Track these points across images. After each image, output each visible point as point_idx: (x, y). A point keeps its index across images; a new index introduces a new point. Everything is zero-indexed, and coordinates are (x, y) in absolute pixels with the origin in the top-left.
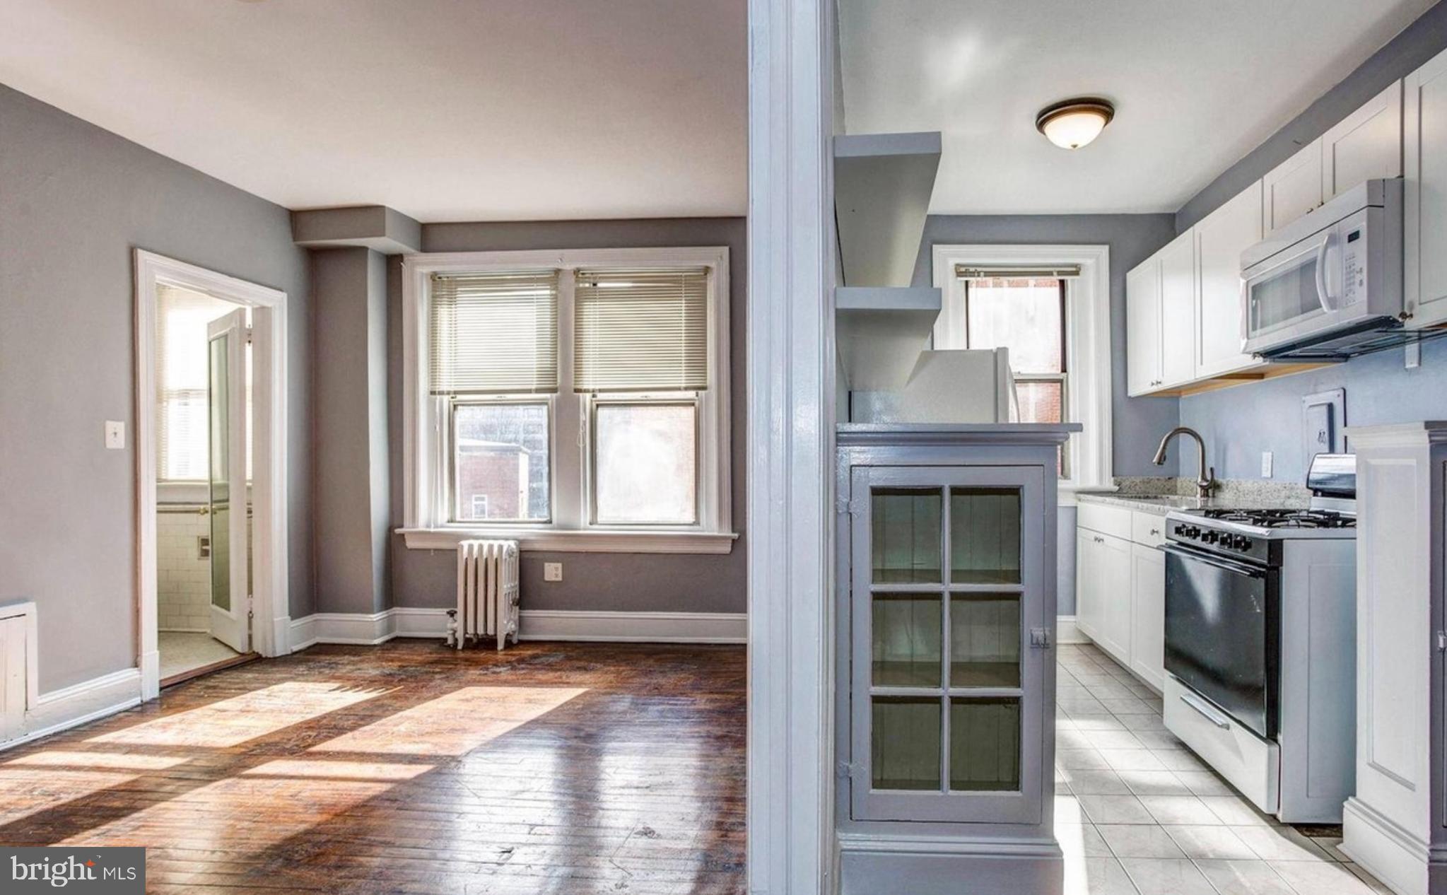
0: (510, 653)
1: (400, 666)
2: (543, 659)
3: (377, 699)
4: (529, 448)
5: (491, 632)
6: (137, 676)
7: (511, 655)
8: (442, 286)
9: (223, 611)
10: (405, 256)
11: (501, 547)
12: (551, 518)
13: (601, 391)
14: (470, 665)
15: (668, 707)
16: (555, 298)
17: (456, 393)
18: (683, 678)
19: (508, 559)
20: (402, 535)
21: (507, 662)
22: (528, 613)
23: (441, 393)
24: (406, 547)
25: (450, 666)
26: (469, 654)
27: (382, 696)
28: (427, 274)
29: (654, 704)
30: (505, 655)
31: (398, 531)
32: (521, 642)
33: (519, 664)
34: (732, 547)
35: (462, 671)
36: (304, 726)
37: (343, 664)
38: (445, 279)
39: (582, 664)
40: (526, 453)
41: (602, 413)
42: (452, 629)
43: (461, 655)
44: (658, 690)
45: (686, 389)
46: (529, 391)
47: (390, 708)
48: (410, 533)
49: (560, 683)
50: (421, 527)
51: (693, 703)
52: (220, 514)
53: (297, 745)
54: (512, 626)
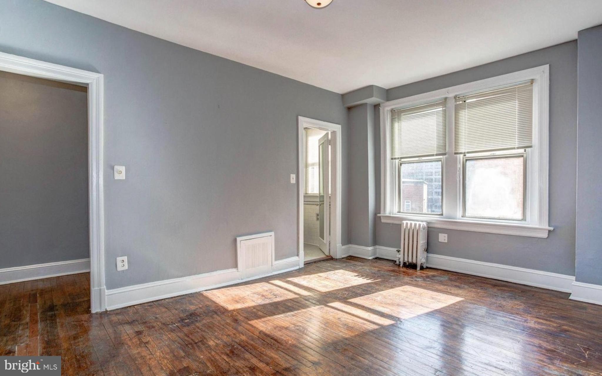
0: (423, 272)
1: (378, 270)
2: (438, 278)
3: (370, 283)
4: (427, 182)
5: (414, 261)
6: (298, 259)
7: (423, 273)
8: (396, 114)
9: (322, 239)
10: (381, 104)
11: (420, 225)
12: (442, 213)
13: (468, 153)
14: (405, 275)
15: (509, 320)
16: (445, 111)
17: (401, 158)
18: (518, 304)
19: (423, 230)
20: (380, 217)
21: (422, 276)
22: (431, 255)
23: (395, 159)
24: (381, 222)
25: (398, 274)
26: (404, 269)
27: (372, 282)
28: (389, 110)
29: (500, 316)
30: (421, 273)
31: (378, 215)
32: (427, 268)
33: (427, 278)
34: (548, 235)
35: (402, 277)
36: (344, 289)
37: (358, 265)
38: (396, 111)
39: (457, 284)
40: (426, 184)
41: (469, 163)
42: (398, 258)
43: (402, 269)
44: (501, 307)
45: (518, 148)
46: (433, 155)
47: (374, 288)
48: (383, 216)
49: (447, 292)
50: (387, 214)
51: (526, 321)
52: (322, 205)
53: (341, 297)
54: (423, 261)
